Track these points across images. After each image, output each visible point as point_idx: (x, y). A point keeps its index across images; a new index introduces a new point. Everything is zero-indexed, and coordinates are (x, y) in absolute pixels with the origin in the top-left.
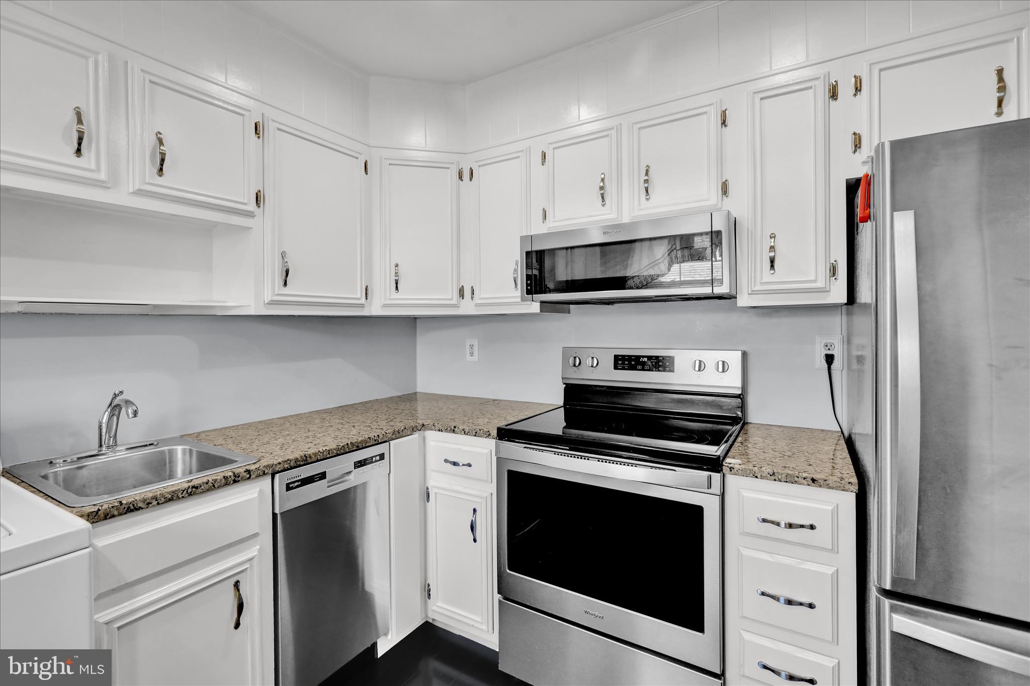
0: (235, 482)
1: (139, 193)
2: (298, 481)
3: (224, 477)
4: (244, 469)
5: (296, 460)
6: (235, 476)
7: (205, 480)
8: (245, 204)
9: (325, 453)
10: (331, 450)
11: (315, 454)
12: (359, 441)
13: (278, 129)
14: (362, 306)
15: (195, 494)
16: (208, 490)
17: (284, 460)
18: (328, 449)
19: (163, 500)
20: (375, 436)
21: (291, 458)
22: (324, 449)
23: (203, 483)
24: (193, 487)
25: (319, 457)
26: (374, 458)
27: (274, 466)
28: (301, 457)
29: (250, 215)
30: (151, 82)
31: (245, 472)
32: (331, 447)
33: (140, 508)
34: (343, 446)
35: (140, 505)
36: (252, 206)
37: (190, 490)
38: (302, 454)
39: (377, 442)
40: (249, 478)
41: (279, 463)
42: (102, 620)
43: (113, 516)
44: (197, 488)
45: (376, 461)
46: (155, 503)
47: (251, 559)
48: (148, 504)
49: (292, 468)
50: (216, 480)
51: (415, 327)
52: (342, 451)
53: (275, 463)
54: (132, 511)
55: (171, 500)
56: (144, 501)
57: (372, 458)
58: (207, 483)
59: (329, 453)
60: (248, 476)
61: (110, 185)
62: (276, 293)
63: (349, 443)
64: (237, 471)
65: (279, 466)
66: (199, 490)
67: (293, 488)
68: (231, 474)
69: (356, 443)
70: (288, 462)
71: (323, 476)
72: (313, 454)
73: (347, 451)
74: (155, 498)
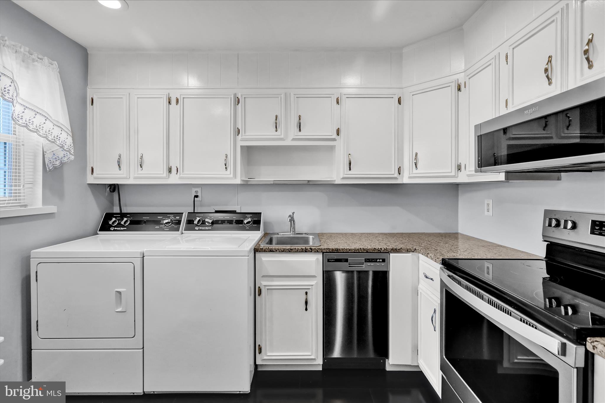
0: (306, 251)
1: (294, 139)
2: (334, 259)
3: (302, 248)
4: (310, 248)
5: (333, 249)
6: (306, 249)
7: (295, 248)
8: (332, 135)
9: (348, 250)
10: (351, 249)
11: (342, 249)
12: (368, 248)
13: (347, 98)
14: (396, 178)
15: (291, 252)
16: (296, 252)
17: (327, 248)
18: (349, 248)
19: (281, 251)
20: (379, 248)
21: (330, 248)
22: (347, 248)
23: (294, 248)
24: (290, 249)
25: (344, 251)
26: (378, 260)
27: (322, 249)
28: (335, 249)
29: (334, 140)
30: (297, 97)
31: (310, 249)
32: (351, 248)
33: (274, 251)
34: (358, 249)
35: (274, 250)
36: (335, 136)
37: (289, 250)
38: (336, 247)
39: (380, 252)
40: (311, 252)
41: (325, 249)
42: (263, 284)
43: (266, 252)
44: (292, 250)
45: (379, 262)
46: (278, 251)
47: (312, 285)
48: (276, 251)
49: (330, 253)
50: (298, 249)
51: (457, 190)
52: (357, 251)
53: (323, 248)
54: (271, 251)
55: (283, 251)
56: (275, 249)
57: (377, 259)
58: (295, 249)
59: (350, 251)
60: (311, 251)
61: (285, 139)
62: (345, 174)
63: (362, 248)
64: (307, 247)
65: (324, 250)
66: (292, 251)
67: (330, 262)
68: (304, 248)
69: (366, 249)
70: (329, 249)
71: (346, 260)
72: (341, 249)
73: (361, 252)
74: (278, 249)
